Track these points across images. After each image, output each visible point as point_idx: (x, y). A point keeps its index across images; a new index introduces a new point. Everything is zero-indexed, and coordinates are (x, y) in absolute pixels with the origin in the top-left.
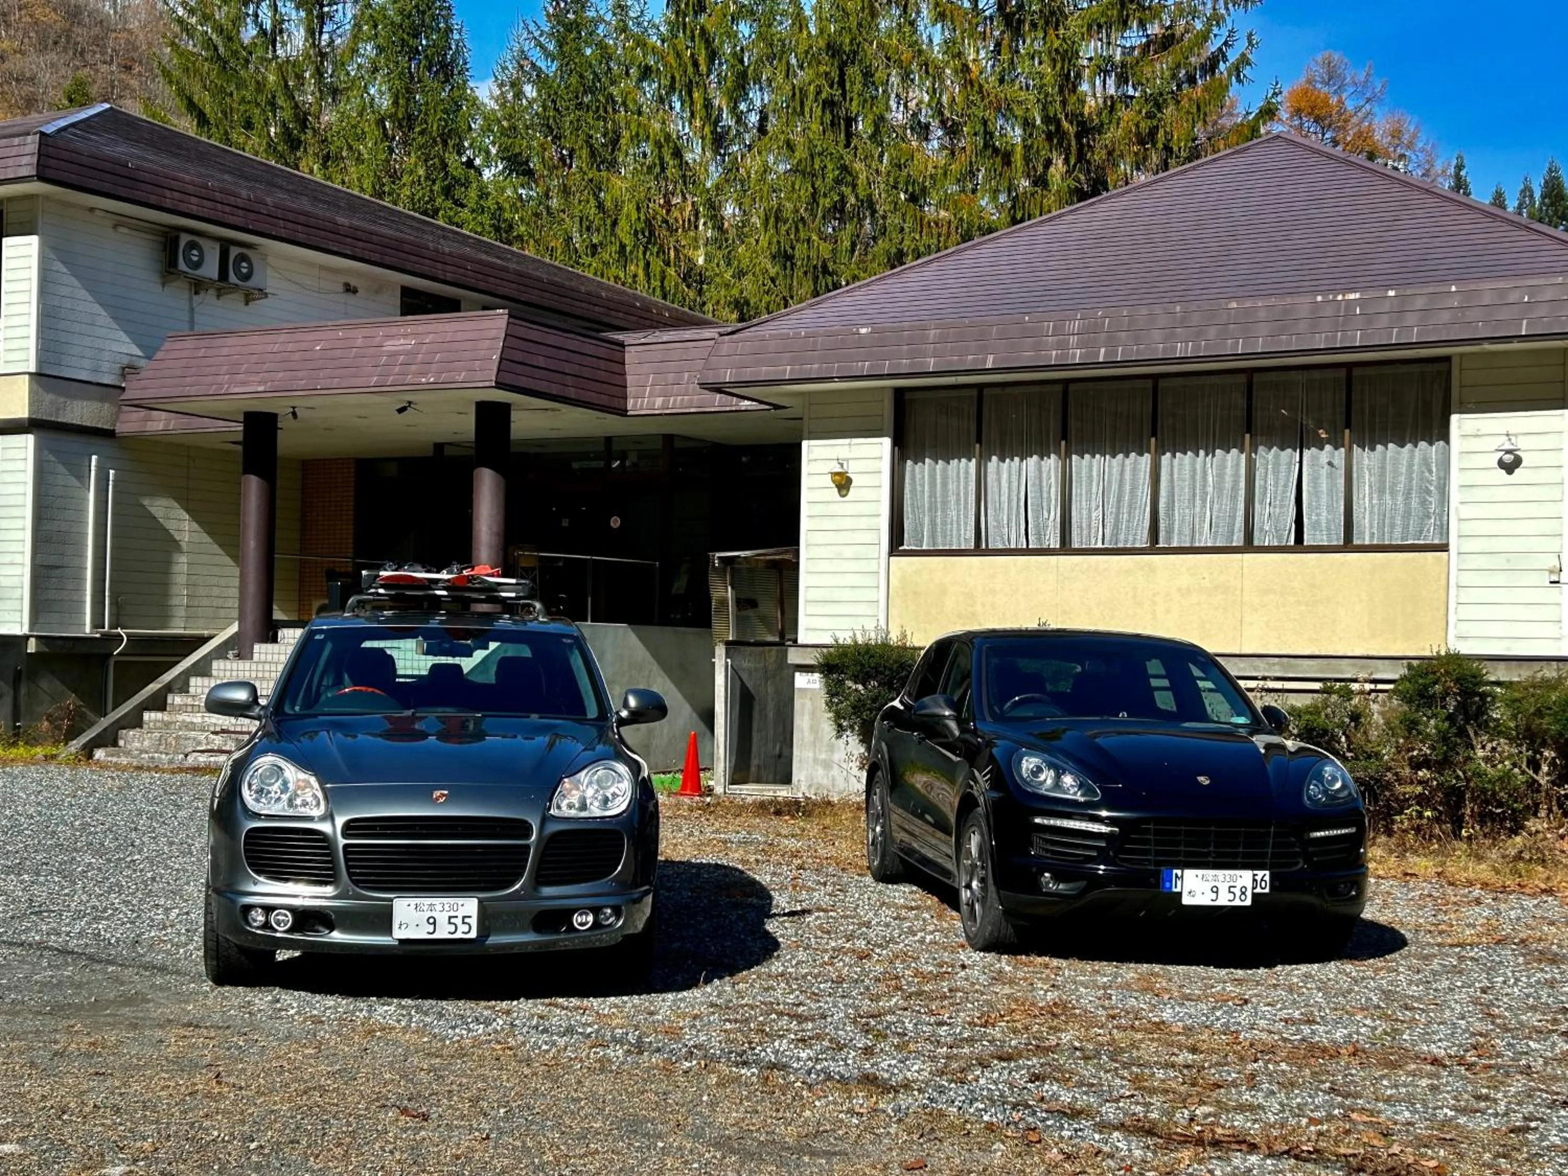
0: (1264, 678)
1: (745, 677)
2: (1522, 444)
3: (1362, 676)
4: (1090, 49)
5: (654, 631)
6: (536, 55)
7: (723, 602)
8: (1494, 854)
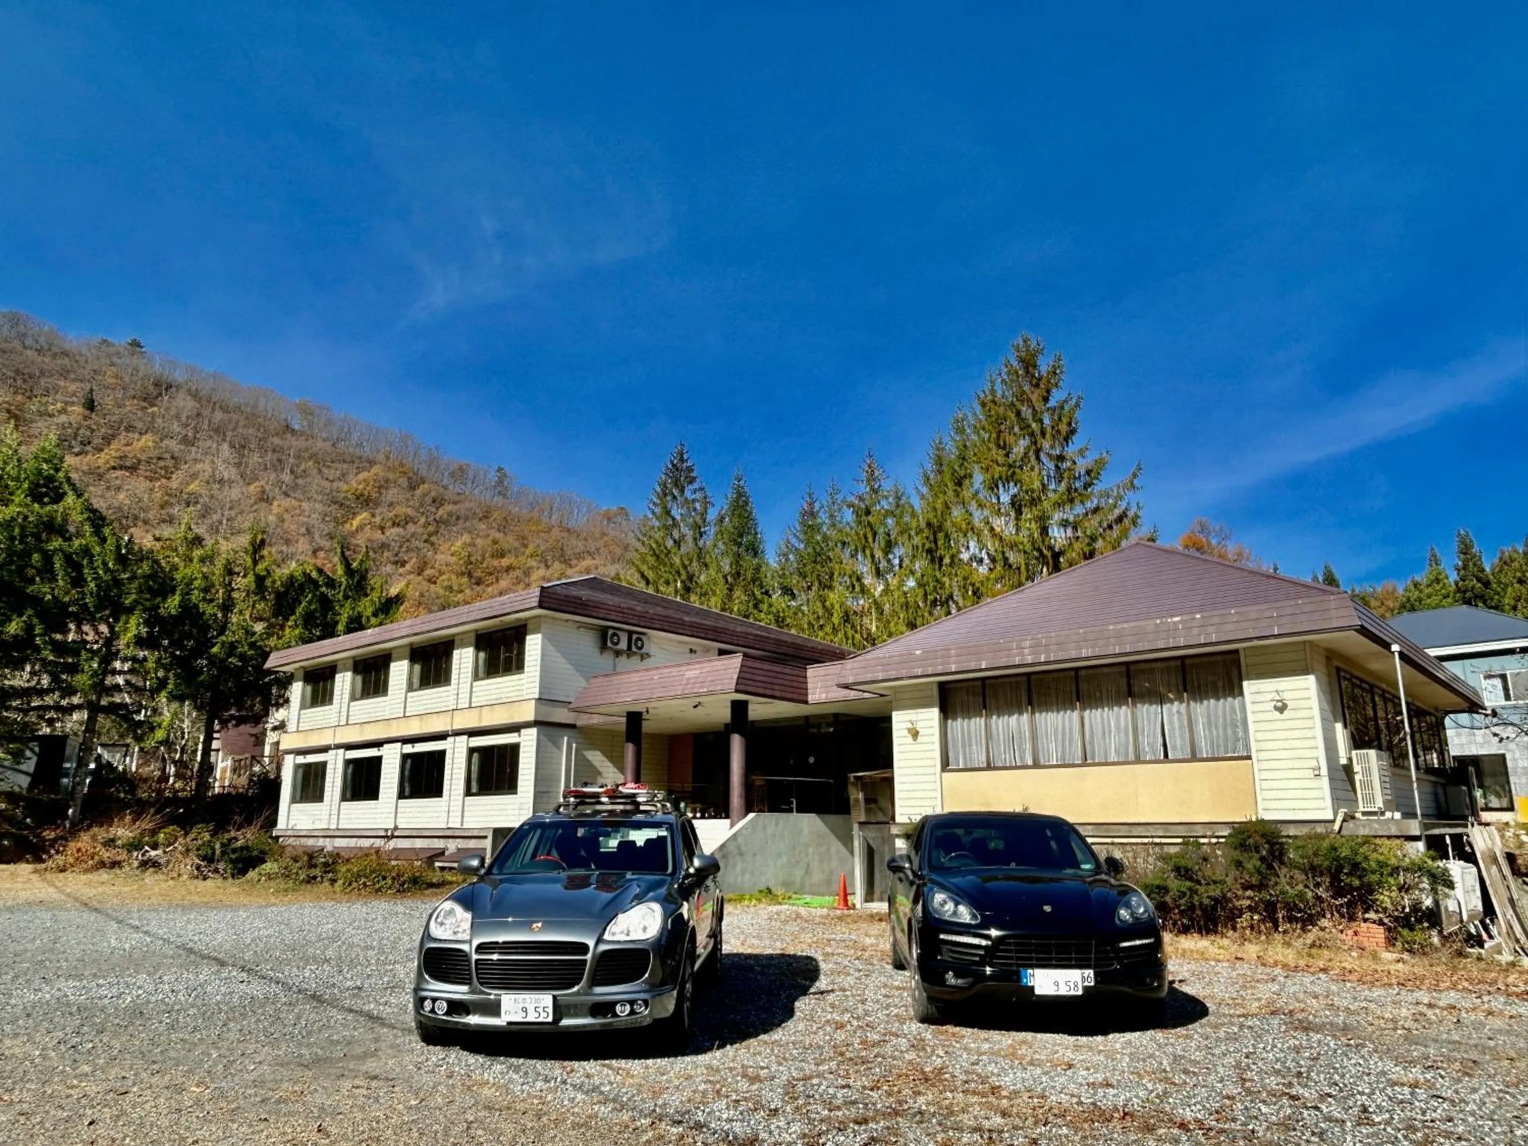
0: (1152, 837)
1: (871, 842)
2: (1286, 696)
3: (1209, 833)
4: (1057, 516)
5: (831, 818)
6: (794, 541)
7: (857, 800)
8: (1298, 943)
